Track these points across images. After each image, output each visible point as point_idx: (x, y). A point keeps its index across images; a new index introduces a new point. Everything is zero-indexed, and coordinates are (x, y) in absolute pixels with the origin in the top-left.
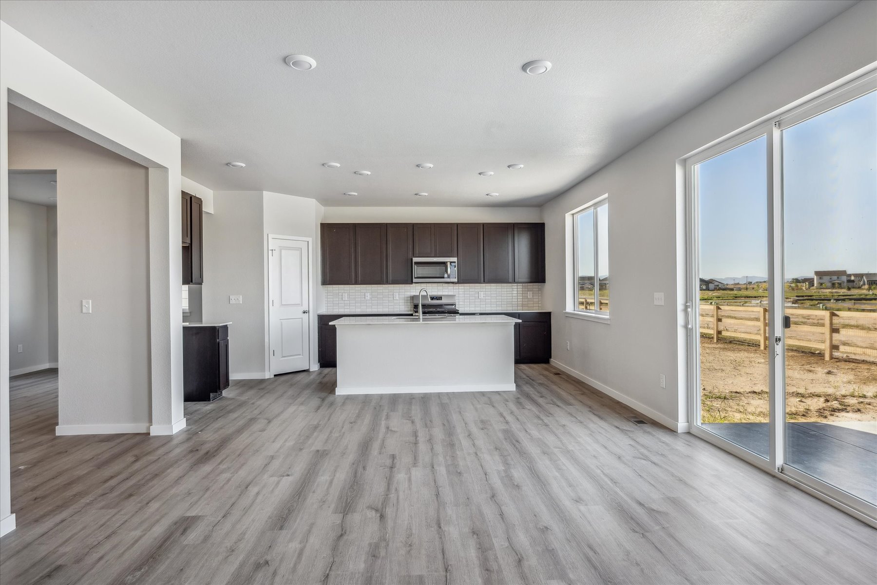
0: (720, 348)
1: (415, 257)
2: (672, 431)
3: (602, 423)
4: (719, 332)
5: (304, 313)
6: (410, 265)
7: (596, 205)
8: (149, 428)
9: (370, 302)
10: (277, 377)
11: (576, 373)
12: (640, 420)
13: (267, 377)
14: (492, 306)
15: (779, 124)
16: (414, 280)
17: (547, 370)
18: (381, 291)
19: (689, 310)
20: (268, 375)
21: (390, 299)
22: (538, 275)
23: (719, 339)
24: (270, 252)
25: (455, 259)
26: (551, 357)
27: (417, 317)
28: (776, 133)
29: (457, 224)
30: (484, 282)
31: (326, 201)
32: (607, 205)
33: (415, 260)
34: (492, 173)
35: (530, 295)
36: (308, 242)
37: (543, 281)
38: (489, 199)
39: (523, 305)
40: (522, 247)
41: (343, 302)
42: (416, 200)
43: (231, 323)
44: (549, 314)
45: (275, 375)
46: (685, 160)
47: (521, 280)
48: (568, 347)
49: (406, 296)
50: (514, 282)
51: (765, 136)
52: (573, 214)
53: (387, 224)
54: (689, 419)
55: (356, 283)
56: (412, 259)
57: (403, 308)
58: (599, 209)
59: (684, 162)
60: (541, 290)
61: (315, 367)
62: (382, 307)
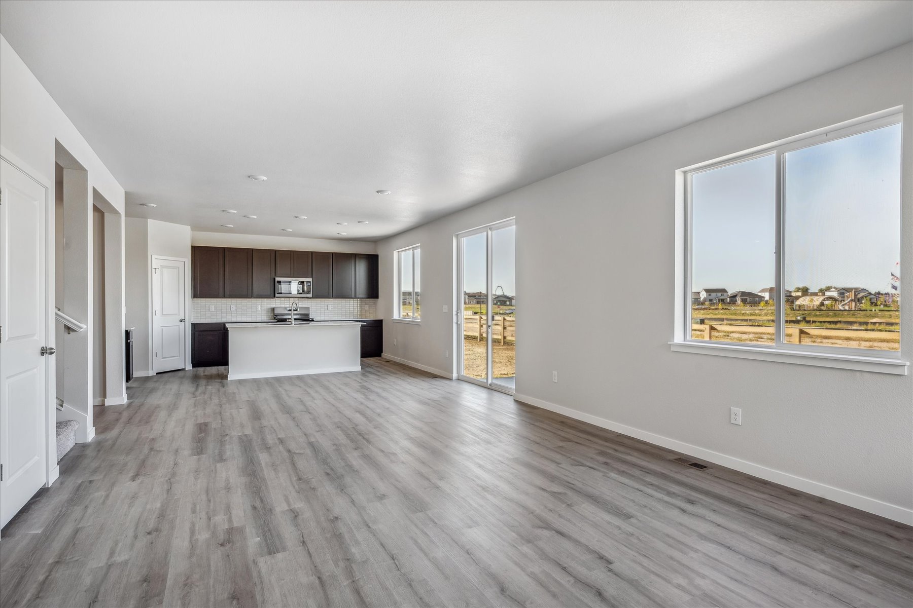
0: (504, 349)
1: (277, 277)
2: (450, 379)
3: (415, 379)
4: (505, 338)
5: (181, 321)
6: (273, 283)
7: (413, 249)
8: (104, 401)
9: (236, 312)
10: (160, 375)
11: (399, 359)
12: (435, 376)
13: (151, 375)
14: (338, 315)
15: (491, 229)
16: (277, 295)
17: (379, 360)
18: (246, 304)
19: (459, 314)
20: (151, 373)
21: (253, 310)
22: (373, 292)
23: (505, 343)
24: (153, 270)
25: (310, 280)
26: (382, 352)
27: (290, 323)
28: (490, 232)
29: (312, 253)
30: (333, 297)
31: (195, 227)
32: (419, 250)
33: (277, 279)
34: (346, 224)
35: (367, 307)
36: (184, 262)
37: (377, 297)
38: (339, 236)
39: (361, 315)
40: (360, 271)
41: (210, 313)
42: (283, 232)
43: (134, 328)
44: (381, 321)
45: (157, 374)
46: (458, 235)
47: (360, 296)
48: (395, 343)
49: (267, 308)
50: (356, 297)
51: (486, 233)
52: (399, 252)
53: (253, 250)
54: (458, 372)
55: (224, 297)
56: (275, 279)
57: (264, 317)
58: (415, 251)
59: (457, 236)
60: (375, 304)
61: (189, 367)
62: (246, 317)
